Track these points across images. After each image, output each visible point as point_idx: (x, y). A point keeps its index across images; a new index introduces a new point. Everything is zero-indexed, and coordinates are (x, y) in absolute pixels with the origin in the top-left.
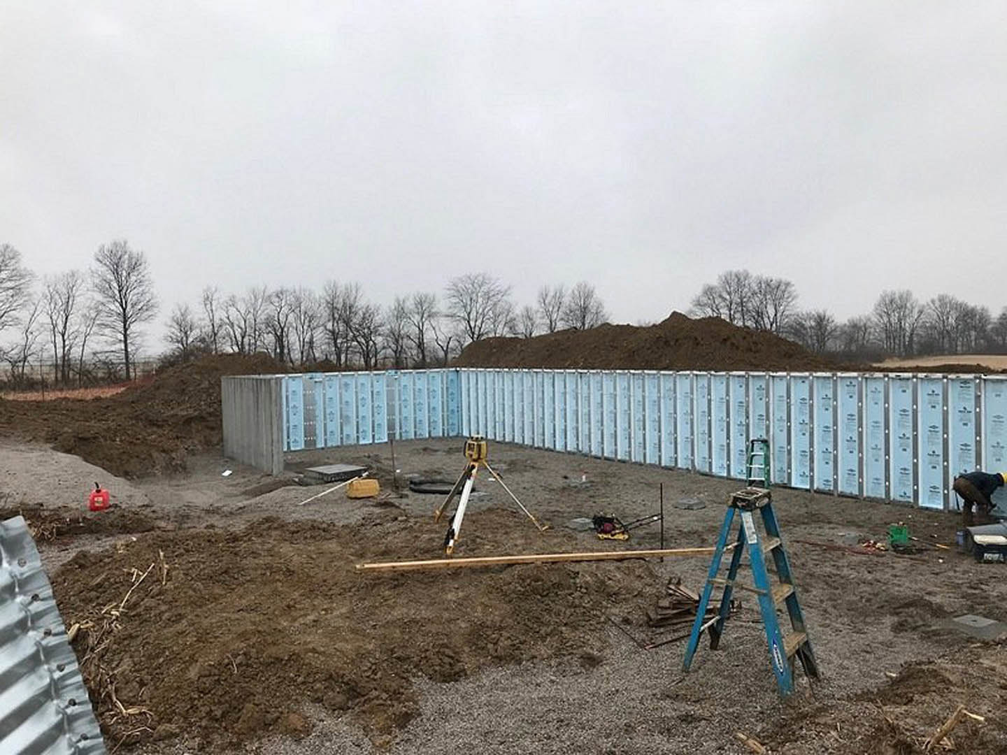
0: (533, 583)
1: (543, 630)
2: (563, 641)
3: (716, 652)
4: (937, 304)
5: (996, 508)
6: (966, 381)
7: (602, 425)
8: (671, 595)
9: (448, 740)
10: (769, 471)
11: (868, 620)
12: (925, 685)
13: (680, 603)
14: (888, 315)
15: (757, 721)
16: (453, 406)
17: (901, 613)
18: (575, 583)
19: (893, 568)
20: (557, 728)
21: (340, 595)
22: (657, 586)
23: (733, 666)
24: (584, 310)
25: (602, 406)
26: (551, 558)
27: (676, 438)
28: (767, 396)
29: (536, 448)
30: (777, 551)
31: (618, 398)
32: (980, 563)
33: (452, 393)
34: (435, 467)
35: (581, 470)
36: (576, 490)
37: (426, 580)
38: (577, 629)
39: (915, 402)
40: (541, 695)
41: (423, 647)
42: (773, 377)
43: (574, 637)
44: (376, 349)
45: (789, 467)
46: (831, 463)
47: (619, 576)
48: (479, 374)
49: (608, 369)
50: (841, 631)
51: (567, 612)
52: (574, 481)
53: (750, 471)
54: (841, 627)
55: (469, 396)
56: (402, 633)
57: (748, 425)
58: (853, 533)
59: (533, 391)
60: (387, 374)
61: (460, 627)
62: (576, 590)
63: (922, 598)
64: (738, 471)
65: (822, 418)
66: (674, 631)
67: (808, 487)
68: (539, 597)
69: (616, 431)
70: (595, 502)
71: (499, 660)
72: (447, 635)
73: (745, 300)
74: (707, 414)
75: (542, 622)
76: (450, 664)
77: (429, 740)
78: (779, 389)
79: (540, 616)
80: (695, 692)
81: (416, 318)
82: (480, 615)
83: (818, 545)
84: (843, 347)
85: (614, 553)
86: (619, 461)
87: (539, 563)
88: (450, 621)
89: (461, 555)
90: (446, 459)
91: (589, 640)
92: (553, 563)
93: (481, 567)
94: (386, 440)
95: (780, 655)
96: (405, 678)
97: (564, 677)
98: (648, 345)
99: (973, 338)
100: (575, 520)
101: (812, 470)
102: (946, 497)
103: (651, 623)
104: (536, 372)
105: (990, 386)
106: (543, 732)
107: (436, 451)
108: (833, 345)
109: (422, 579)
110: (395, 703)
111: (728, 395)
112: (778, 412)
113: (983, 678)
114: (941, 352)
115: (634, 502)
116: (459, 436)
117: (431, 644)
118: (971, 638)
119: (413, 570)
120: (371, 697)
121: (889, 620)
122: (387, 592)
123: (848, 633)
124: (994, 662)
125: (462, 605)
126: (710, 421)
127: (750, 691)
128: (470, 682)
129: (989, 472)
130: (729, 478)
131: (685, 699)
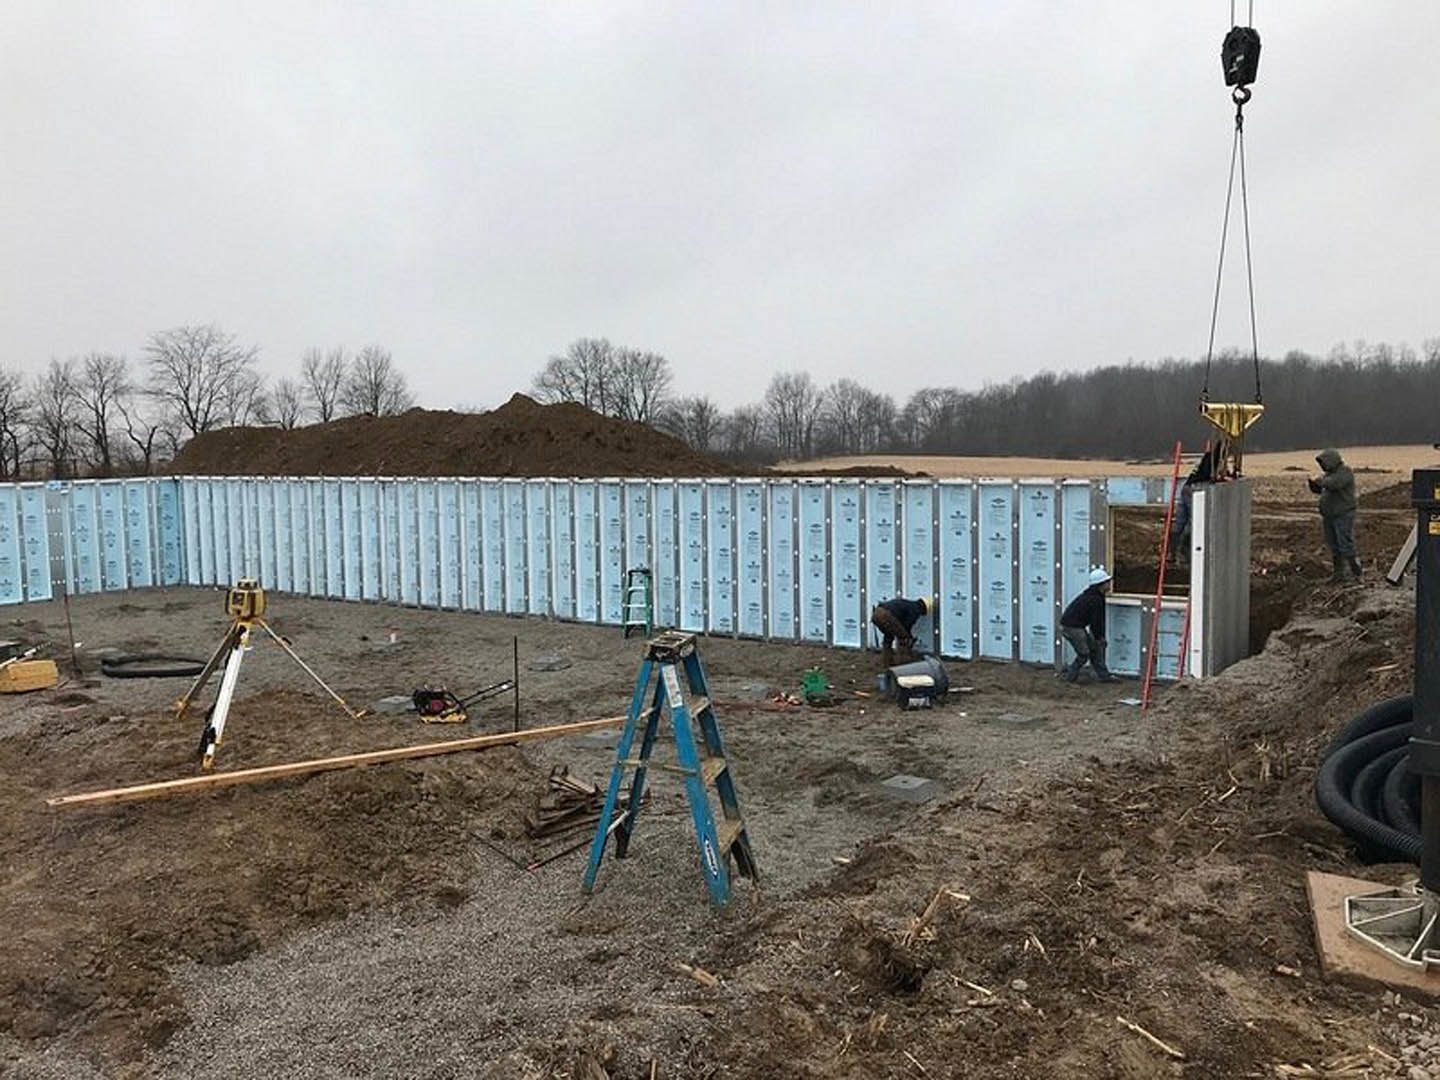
0: (355, 797)
1: (376, 863)
2: (407, 875)
3: (625, 862)
4: (838, 391)
5: (917, 643)
6: (885, 487)
7: (418, 559)
8: (556, 790)
9: (242, 1052)
10: (652, 611)
11: (786, 795)
12: (888, 867)
13: (569, 799)
14: (782, 404)
15: (688, 945)
16: (170, 536)
17: (823, 781)
18: (418, 790)
19: (810, 726)
20: (416, 1002)
21: (19, 852)
22: (537, 780)
23: (649, 876)
24: (377, 387)
25: (417, 532)
26: (378, 757)
27: (526, 573)
28: (649, 511)
29: (313, 598)
30: (705, 717)
31: (441, 519)
32: (904, 710)
33: (167, 517)
34: (144, 635)
35: (388, 627)
36: (381, 656)
37: (175, 811)
38: (426, 855)
39: (829, 515)
40: (383, 959)
41: (184, 914)
42: (656, 485)
43: (423, 867)
44: (16, 446)
45: (678, 604)
46: (730, 597)
47: (481, 772)
48: (214, 484)
49: (426, 476)
50: (755, 814)
51: (410, 832)
52: (377, 643)
53: (627, 611)
54: (756, 808)
55: (198, 521)
56: (143, 898)
57: (624, 552)
58: (760, 686)
59: (306, 511)
60: (48, 487)
61: (244, 876)
62: (421, 800)
63: (845, 760)
64: (611, 614)
65: (718, 538)
66: (566, 840)
67: (701, 629)
68: (365, 816)
69: (439, 567)
70: (412, 672)
71: (311, 917)
72: (223, 892)
73: (605, 379)
74: (569, 537)
75: (373, 852)
76: (232, 935)
77: (209, 1057)
78: (663, 500)
79: (369, 843)
80: (604, 919)
81: (92, 395)
82: (274, 853)
83: (720, 705)
84: (728, 446)
85: (471, 740)
86: (444, 609)
87: (363, 766)
88: (224, 869)
89: (228, 766)
90: (163, 622)
91: (445, 869)
92: (383, 763)
93: (268, 781)
94: (50, 596)
95: (712, 852)
96: (156, 969)
97: (414, 926)
98: (481, 442)
99: (877, 434)
100: (386, 700)
101: (706, 607)
102: (864, 632)
103: (533, 832)
104: (312, 482)
105: (911, 491)
106: (395, 1012)
107: (144, 610)
108: (717, 443)
109: (169, 810)
110: (143, 1010)
111: (597, 510)
112: (663, 532)
113: (949, 850)
114: (842, 452)
115: (471, 667)
116: (182, 585)
117: (197, 909)
118: (904, 803)
119: (151, 798)
120: (98, 1007)
121: (811, 792)
122: (107, 837)
123: (765, 816)
124: (957, 827)
125: (241, 842)
126: (573, 547)
127: (676, 907)
128: (268, 957)
129: (909, 599)
130: (599, 624)
131: (592, 931)
